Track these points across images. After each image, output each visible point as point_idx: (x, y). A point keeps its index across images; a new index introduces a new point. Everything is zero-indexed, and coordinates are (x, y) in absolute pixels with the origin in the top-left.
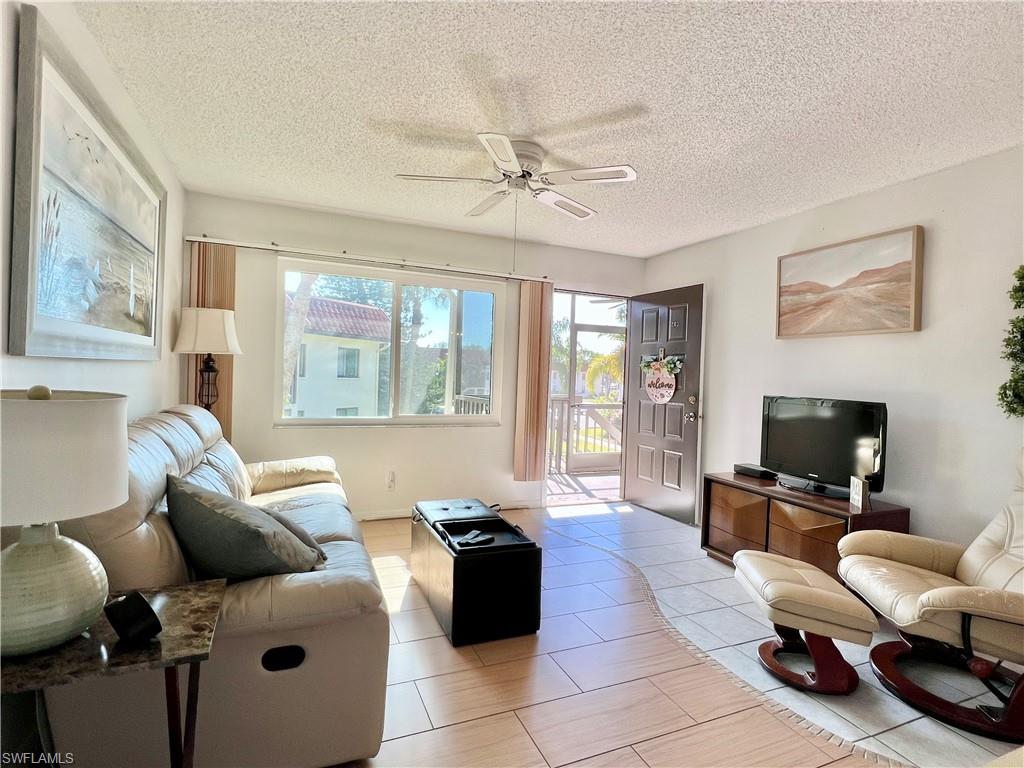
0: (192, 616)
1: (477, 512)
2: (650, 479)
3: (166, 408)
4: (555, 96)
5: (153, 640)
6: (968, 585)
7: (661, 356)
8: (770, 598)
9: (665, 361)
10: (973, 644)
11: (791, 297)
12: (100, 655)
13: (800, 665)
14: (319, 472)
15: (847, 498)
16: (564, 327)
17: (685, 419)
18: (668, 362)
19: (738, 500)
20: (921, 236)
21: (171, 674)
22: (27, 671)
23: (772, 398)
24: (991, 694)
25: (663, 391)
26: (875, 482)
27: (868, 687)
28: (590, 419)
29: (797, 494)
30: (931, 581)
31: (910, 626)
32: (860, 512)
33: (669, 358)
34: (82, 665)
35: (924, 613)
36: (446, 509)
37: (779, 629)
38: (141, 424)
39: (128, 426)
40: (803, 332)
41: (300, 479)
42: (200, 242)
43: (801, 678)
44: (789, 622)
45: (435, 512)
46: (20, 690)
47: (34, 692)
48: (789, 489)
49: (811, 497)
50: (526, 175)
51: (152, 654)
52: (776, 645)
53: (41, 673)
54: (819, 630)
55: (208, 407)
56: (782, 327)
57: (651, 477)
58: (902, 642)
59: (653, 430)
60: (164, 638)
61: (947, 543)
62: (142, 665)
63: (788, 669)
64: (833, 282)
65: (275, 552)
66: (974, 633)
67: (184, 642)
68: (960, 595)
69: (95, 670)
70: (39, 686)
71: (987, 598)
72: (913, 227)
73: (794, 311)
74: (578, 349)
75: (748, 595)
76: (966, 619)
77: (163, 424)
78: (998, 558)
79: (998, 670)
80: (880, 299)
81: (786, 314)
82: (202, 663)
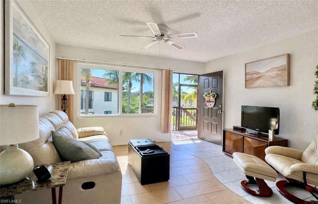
0: (60, 172)
1: (149, 143)
2: (207, 131)
3: (51, 111)
4: (172, 10)
5: (48, 180)
6: (304, 163)
7: (210, 92)
8: (244, 167)
9: (211, 94)
10: (307, 181)
11: (249, 76)
12: (32, 184)
13: (254, 187)
14: (99, 131)
15: (267, 136)
16: (177, 85)
17: (218, 112)
18: (212, 94)
19: (234, 137)
20: (289, 56)
21: (53, 190)
22: (9, 189)
23: (244, 106)
24: (314, 197)
25: (211, 103)
26: (276, 132)
27: (276, 195)
28: (185, 113)
29: (252, 135)
30: (294, 162)
31: (288, 176)
32: (272, 141)
33: (212, 93)
34: (26, 188)
35: (292, 171)
36: (139, 142)
37: (247, 177)
38: (43, 116)
39: (39, 116)
40: (253, 86)
41: (94, 133)
42: (61, 59)
43: (254, 192)
44: (251, 175)
45: (135, 143)
46: (7, 195)
47: (11, 196)
48: (250, 134)
49: (257, 136)
50: (162, 35)
51: (47, 184)
52: (246, 181)
53: (13, 190)
54: (260, 177)
55: (64, 111)
56: (247, 85)
57: (208, 130)
58: (286, 181)
59: (208, 116)
60: (52, 179)
61: (298, 150)
62: (45, 187)
63: (250, 189)
64: (262, 71)
65: (86, 153)
66: (307, 178)
67: (58, 180)
68: (302, 166)
69: (30, 189)
70: (12, 194)
71: (310, 167)
72: (286, 54)
73: (250, 80)
74: (181, 92)
75: (237, 166)
76: (305, 173)
77: (50, 116)
78: (313, 154)
79: (315, 189)
80: (277, 76)
81: (247, 81)
82: (64, 187)
